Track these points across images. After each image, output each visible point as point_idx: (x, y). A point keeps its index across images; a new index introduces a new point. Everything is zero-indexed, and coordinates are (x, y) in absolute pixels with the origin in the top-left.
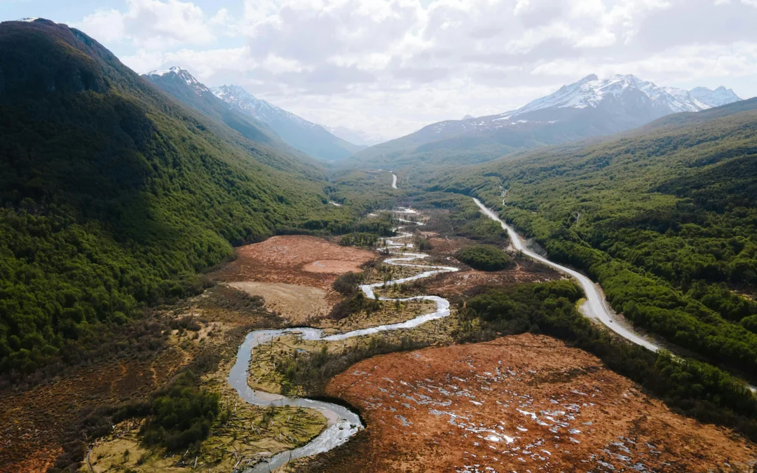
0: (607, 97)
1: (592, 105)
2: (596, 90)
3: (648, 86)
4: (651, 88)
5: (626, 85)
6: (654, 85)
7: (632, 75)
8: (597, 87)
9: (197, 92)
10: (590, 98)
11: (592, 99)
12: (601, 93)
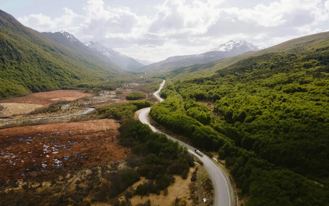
0: (234, 48)
1: (228, 51)
2: (230, 45)
3: (250, 45)
4: (251, 45)
5: (241, 44)
6: (252, 45)
7: (245, 41)
8: (231, 44)
9: (71, 41)
10: (228, 48)
11: (229, 48)
12: (232, 46)
